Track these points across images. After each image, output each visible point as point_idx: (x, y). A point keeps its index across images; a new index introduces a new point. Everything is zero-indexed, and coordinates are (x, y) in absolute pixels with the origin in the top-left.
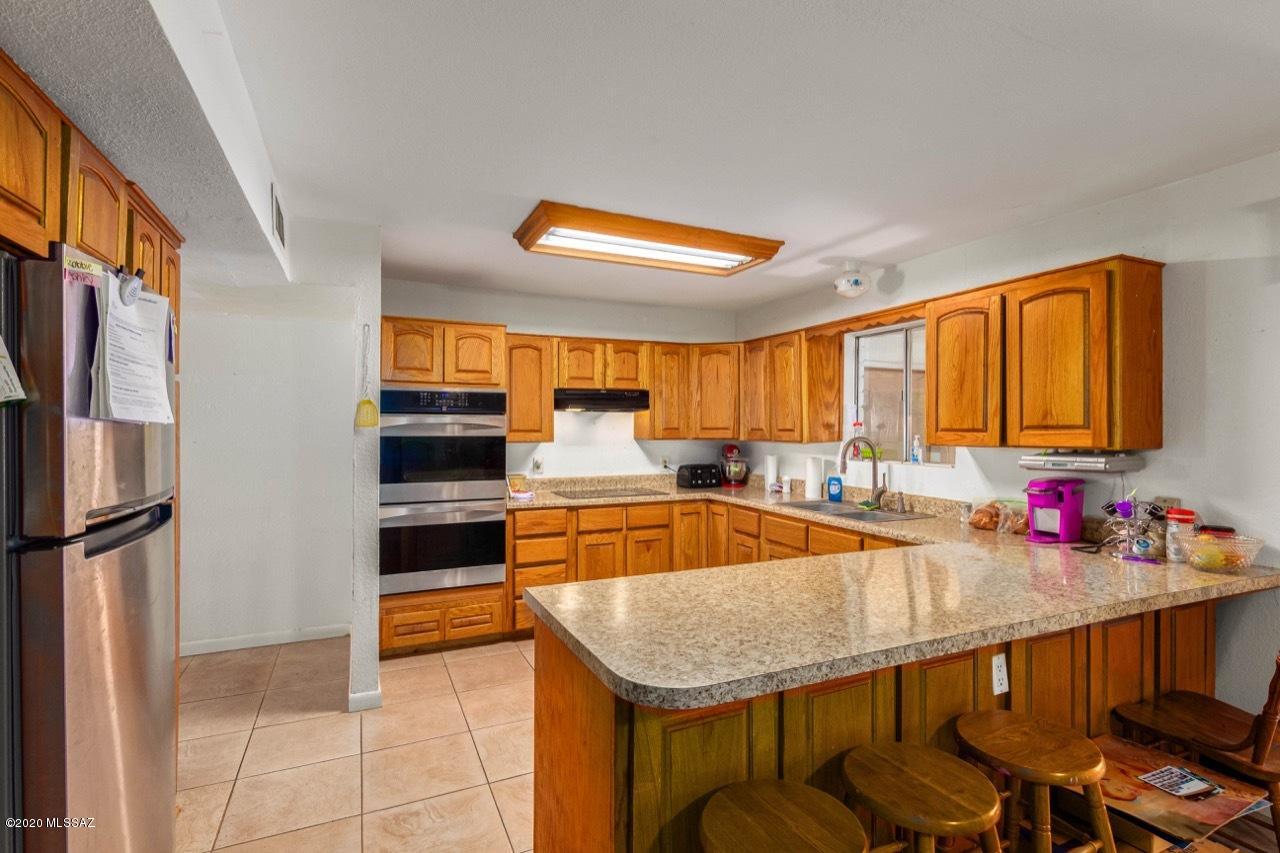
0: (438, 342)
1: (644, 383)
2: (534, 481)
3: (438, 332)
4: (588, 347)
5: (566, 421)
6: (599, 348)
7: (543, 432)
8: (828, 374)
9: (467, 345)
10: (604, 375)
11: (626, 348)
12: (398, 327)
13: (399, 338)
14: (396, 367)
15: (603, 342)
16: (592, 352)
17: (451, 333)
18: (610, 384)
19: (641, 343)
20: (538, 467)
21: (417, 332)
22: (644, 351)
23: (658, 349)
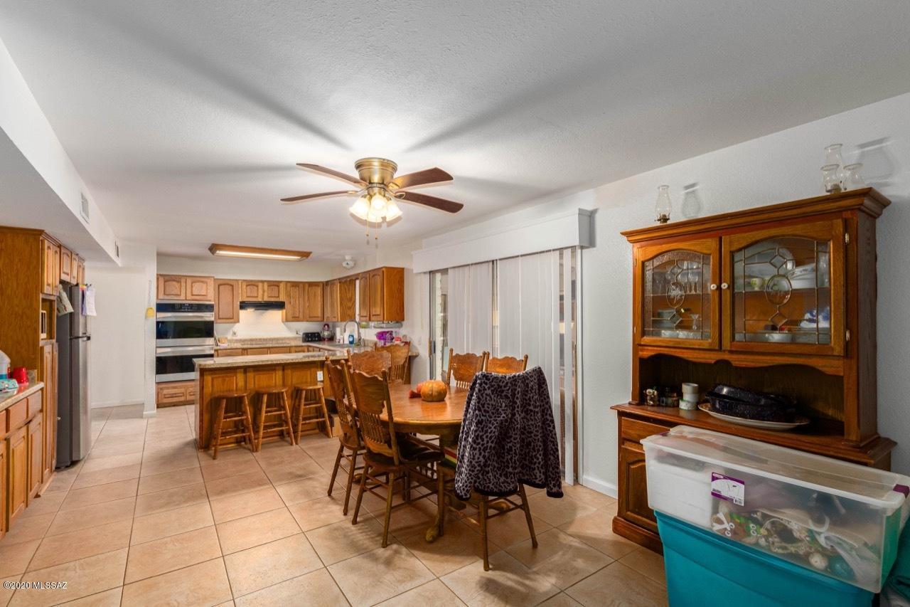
0: (183, 284)
1: (282, 298)
2: (233, 340)
3: (183, 280)
4: (256, 284)
5: (246, 315)
6: (260, 285)
7: (234, 319)
8: (349, 295)
9: (196, 286)
10: (263, 295)
11: (274, 284)
12: (165, 279)
13: (167, 283)
14: (164, 294)
15: (263, 282)
16: (257, 286)
17: (189, 281)
18: (266, 299)
19: (281, 282)
20: (235, 334)
21: (174, 281)
22: (282, 286)
23: (289, 284)
